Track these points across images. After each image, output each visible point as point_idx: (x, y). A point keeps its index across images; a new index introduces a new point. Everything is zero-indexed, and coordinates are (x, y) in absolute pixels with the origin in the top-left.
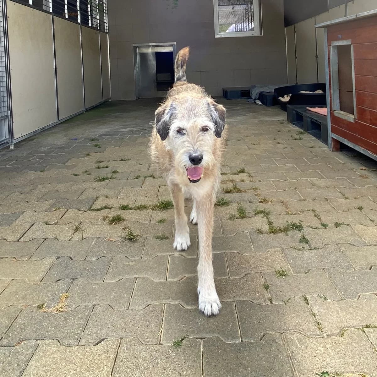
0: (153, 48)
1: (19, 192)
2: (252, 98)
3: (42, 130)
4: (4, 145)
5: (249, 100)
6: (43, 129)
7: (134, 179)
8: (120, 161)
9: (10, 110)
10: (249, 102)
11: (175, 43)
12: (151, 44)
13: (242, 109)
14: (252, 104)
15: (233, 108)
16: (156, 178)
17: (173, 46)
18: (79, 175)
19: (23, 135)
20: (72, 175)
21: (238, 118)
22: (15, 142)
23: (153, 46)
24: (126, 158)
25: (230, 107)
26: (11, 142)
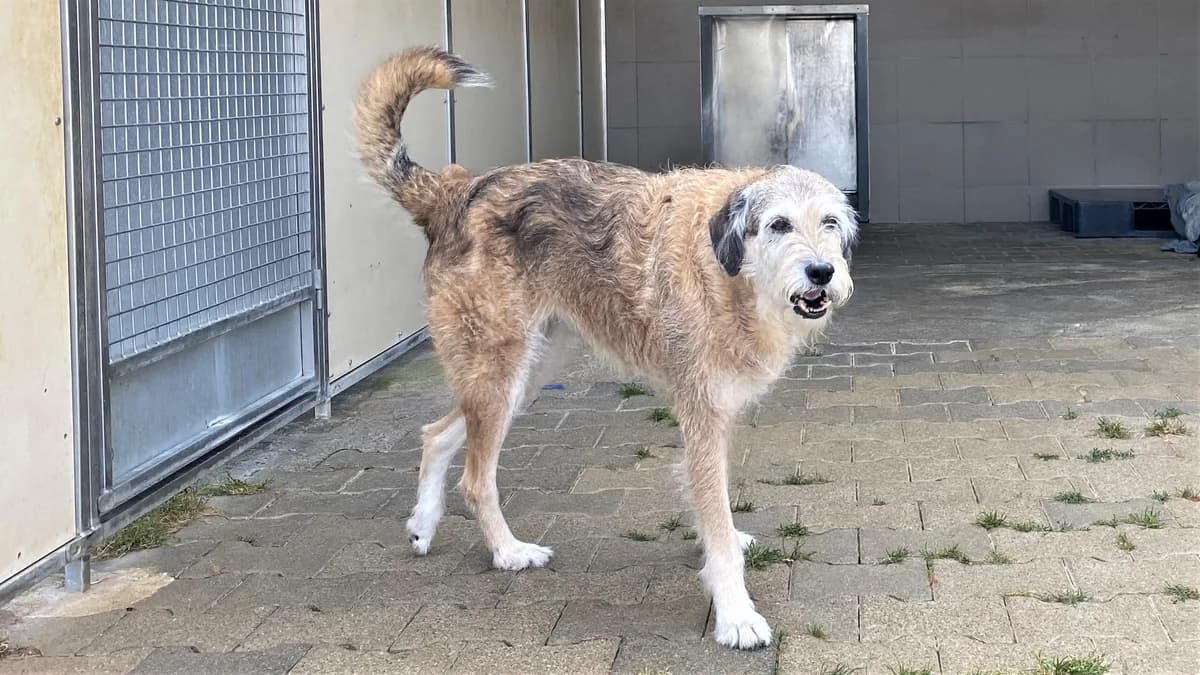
0: (780, 24)
1: (452, 602)
2: (1186, 239)
3: (409, 344)
4: (301, 407)
5: (1174, 243)
6: (415, 339)
7: (889, 563)
8: (788, 483)
9: (319, 267)
10: (1173, 250)
11: (867, 7)
12: (768, 10)
13: (1163, 280)
14: (1192, 260)
15: (1125, 274)
16: (975, 563)
17: (859, 18)
18: (654, 539)
19: (354, 366)
20: (621, 536)
21: (1169, 317)
22: (333, 391)
23: (778, 15)
24: (807, 474)
25: (1110, 269)
26: (322, 393)
